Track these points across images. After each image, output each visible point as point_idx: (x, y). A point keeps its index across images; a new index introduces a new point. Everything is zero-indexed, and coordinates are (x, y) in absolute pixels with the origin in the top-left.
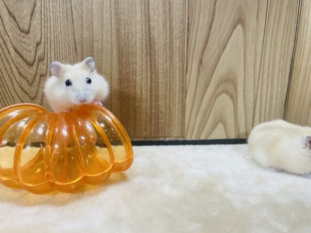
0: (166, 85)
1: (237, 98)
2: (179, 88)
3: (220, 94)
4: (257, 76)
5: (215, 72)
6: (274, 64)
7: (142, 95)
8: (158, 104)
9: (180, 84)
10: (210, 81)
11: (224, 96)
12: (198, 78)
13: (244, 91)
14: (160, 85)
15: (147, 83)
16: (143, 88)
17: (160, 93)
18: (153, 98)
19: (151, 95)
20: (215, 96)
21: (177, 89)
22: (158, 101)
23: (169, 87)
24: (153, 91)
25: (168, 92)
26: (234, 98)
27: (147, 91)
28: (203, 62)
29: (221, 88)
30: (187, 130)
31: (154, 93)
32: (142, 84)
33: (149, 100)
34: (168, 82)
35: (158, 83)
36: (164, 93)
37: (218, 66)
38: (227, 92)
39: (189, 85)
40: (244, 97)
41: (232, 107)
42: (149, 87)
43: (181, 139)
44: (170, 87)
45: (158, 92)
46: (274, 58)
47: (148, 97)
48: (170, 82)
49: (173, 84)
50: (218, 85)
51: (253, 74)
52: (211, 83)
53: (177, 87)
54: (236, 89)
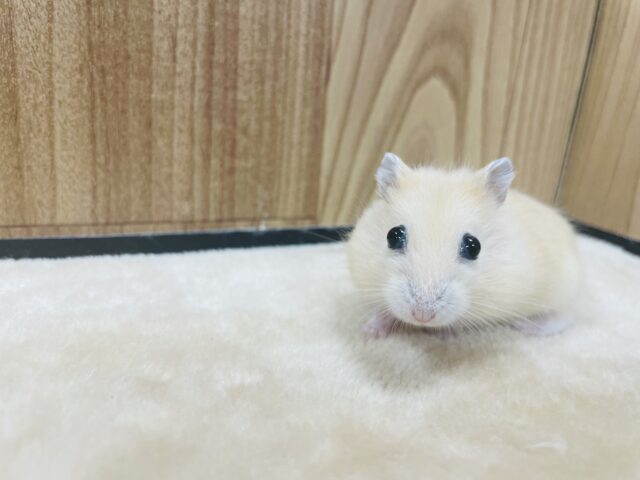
0: (264, 30)
1: (466, 96)
2: (307, 47)
4: (521, 30)
5: (419, 1)
7: (174, 59)
8: (235, 101)
9: (312, 31)
10: (402, 29)
11: (436, 84)
12: (368, 12)
14: (244, 26)
15: (196, 12)
16: (181, 33)
17: (242, 57)
18: (217, 73)
19: (209, 65)
20: (414, 82)
21: (302, 50)
22: (235, 88)
23: (273, 35)
24: (218, 48)
25: (269, 56)
26: (459, 93)
27: (194, 44)
29: (429, 59)
30: (327, 194)
31: (219, 57)
32: (177, 14)
33: (200, 84)
34: (272, 16)
35: (235, 16)
36: (256, 57)
38: (442, 71)
39: (338, 38)
40: (486, 94)
41: (453, 123)
42: (202, 29)
43: (305, 225)
44: (279, 39)
45: (235, 53)
47: (199, 71)
48: (277, 20)
49: (289, 26)
50: (424, 47)
51: (511, 22)
53: (302, 40)
54: (467, 64)
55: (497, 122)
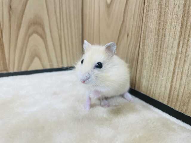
1: (46, 38)
3: (32, 34)
4: (59, 21)
5: (24, 16)
6: (70, 12)
11: (35, 35)
12: (10, 20)
13: (51, 32)
20: (28, 36)
26: (43, 37)
28: (12, 7)
29: (31, 30)
37: (26, 11)
38: (37, 33)
40: (52, 37)
41: (43, 45)
43: (5, 72)
46: (69, 8)
50: (29, 27)
51: (55, 19)
52: (22, 25)
54: (44, 30)
55: (57, 43)
